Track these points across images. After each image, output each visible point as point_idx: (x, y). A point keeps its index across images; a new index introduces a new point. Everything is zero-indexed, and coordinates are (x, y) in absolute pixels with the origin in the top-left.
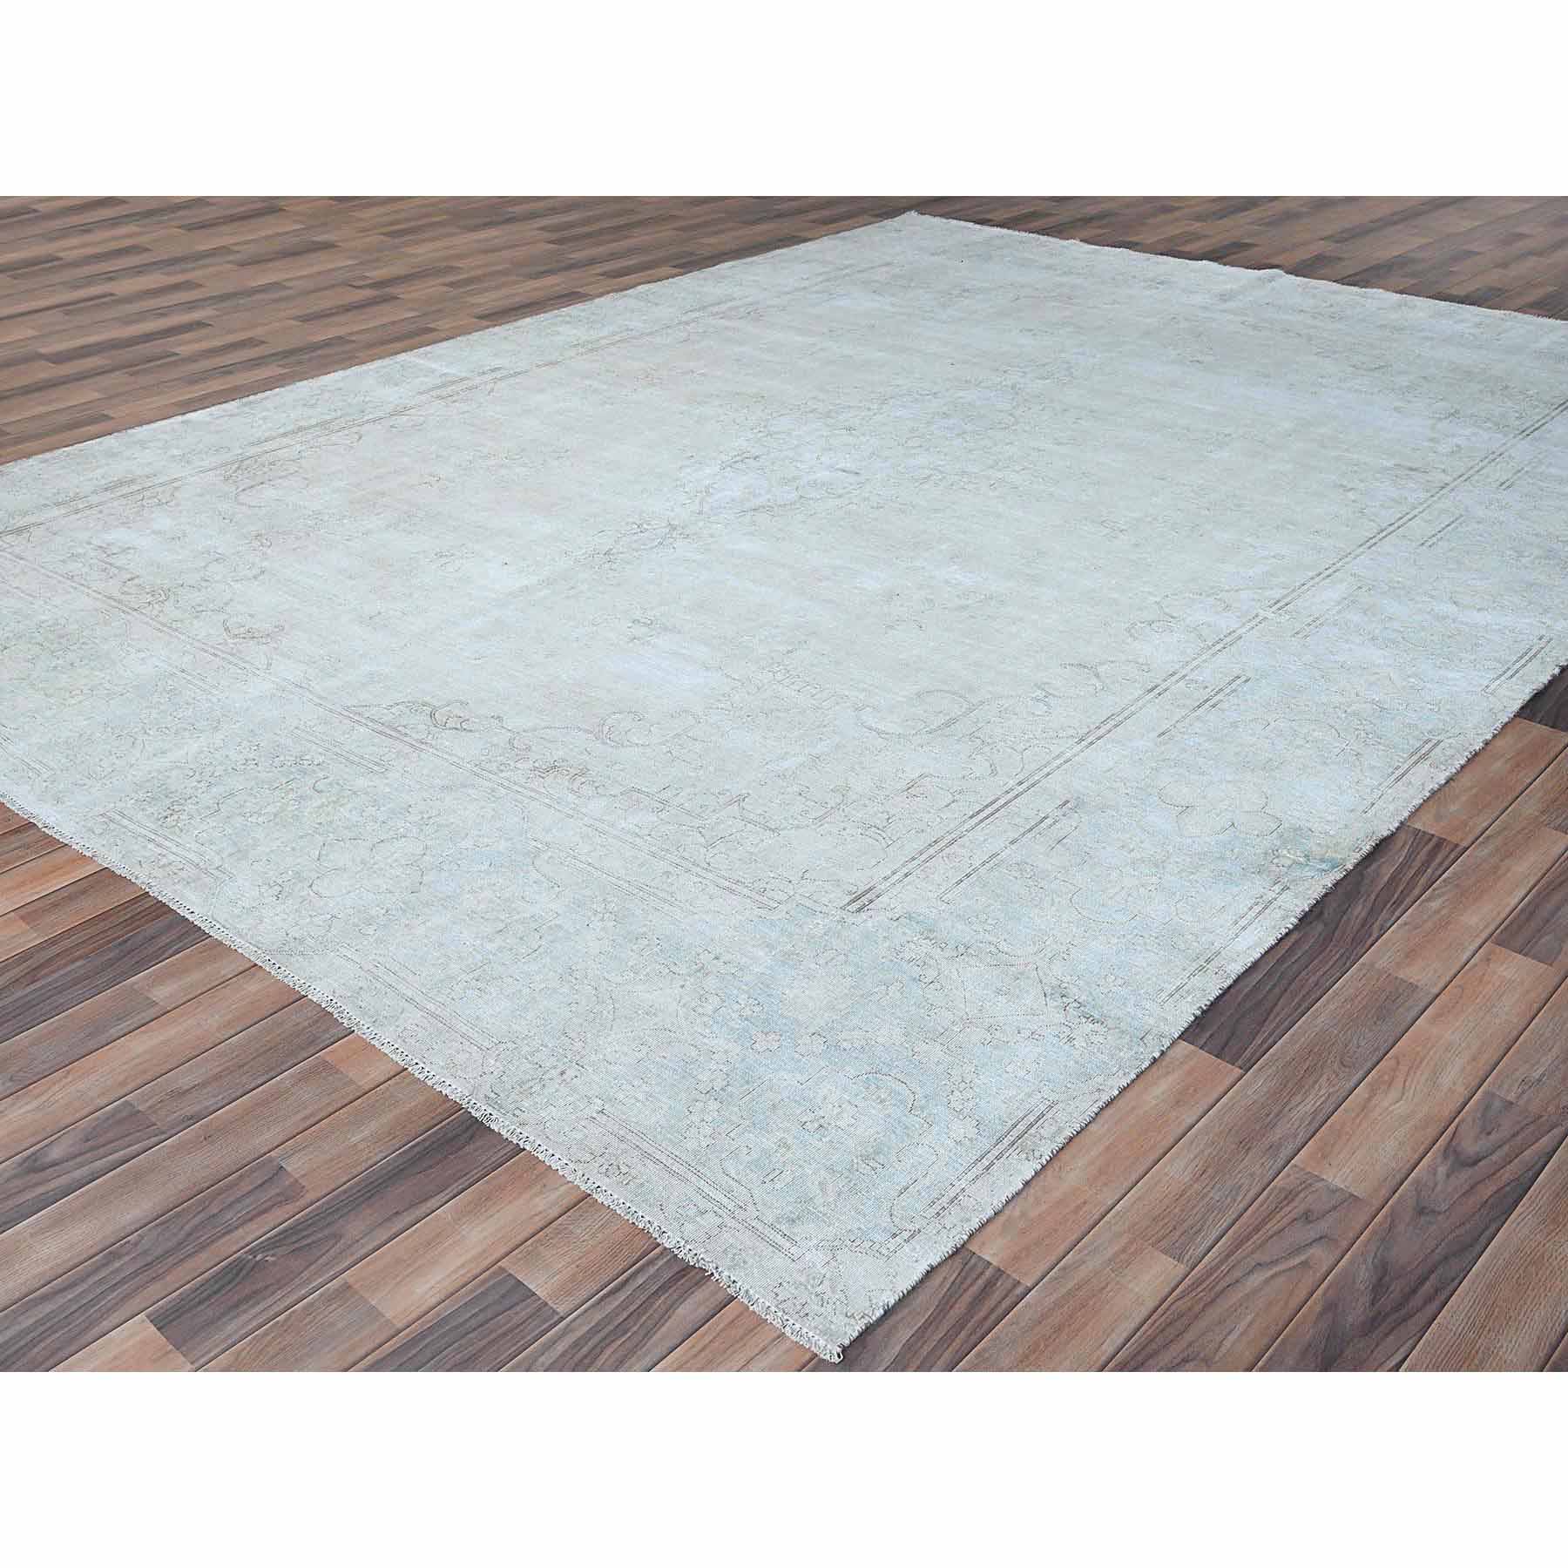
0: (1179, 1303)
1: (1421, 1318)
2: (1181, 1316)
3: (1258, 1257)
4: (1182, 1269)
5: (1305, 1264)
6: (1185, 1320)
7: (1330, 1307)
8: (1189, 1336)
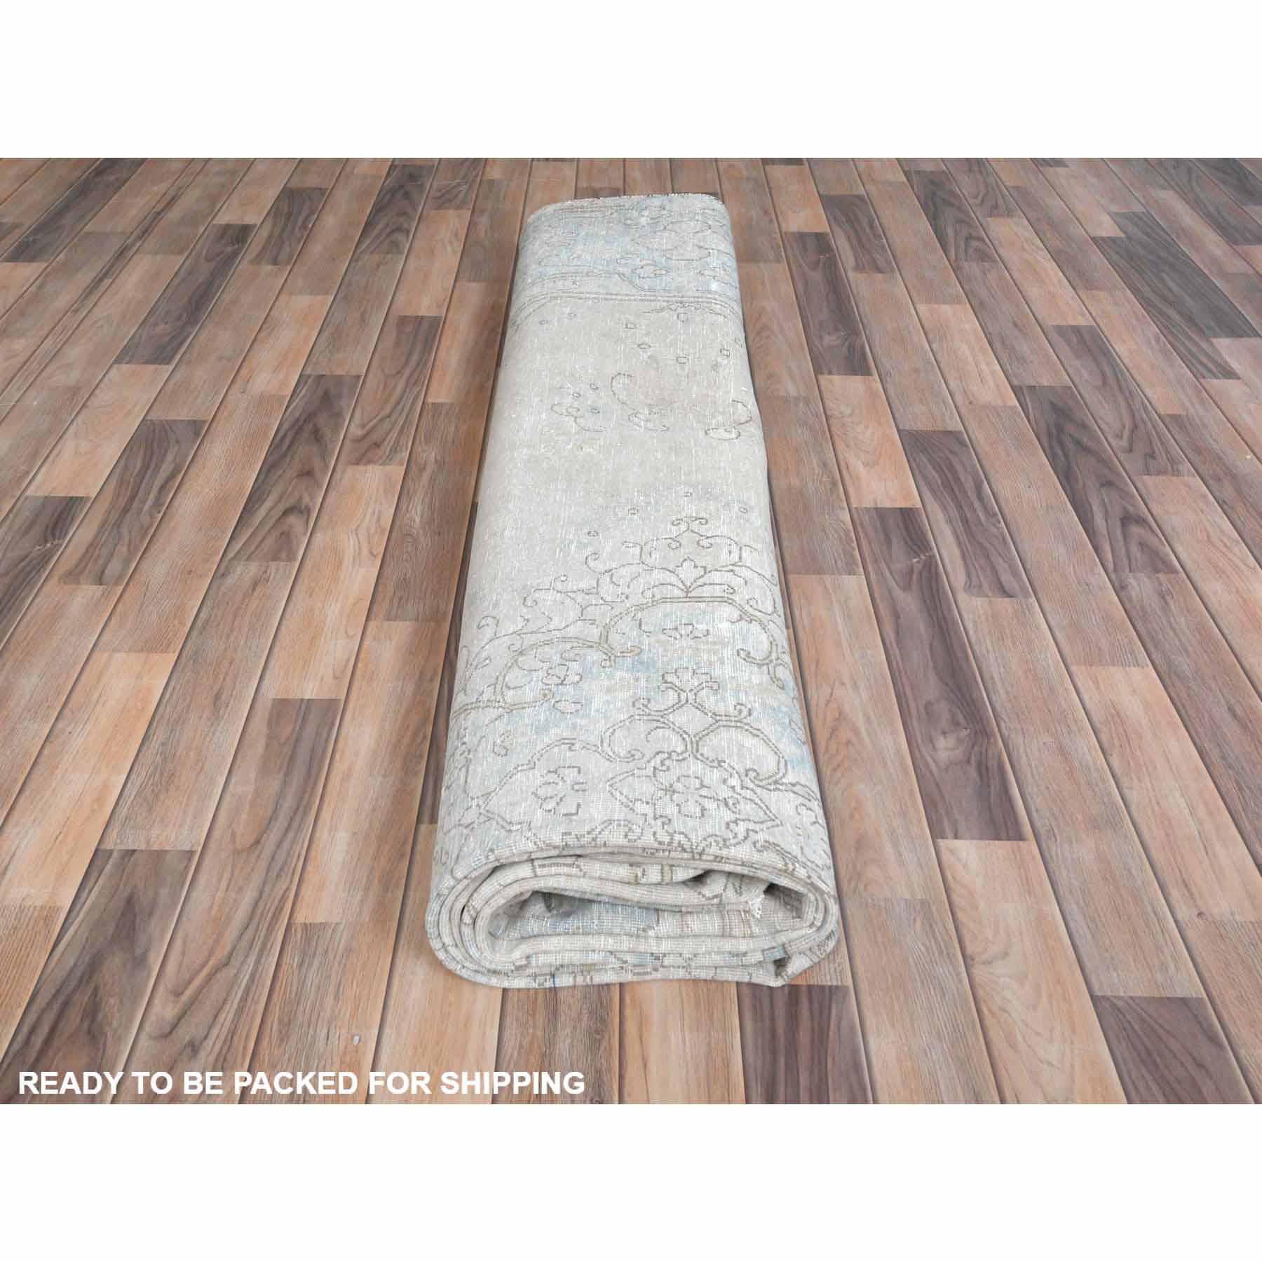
0: (284, 887)
1: (42, 1001)
2: (278, 876)
3: (229, 972)
4: (300, 918)
5: (177, 994)
6: (273, 874)
7: (140, 962)
8: (263, 865)
